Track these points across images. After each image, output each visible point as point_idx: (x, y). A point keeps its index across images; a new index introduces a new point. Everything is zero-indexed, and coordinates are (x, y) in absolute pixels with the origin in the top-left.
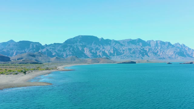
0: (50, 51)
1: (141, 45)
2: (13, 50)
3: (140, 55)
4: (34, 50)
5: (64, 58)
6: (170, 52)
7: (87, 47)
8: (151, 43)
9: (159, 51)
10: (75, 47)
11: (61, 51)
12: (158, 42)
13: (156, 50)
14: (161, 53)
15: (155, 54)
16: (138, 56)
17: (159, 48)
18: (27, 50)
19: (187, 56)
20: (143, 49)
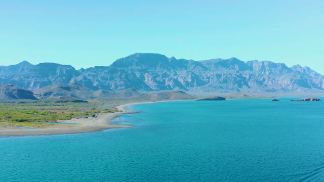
0: (90, 80)
1: (238, 69)
2: (28, 78)
3: (236, 85)
4: (64, 78)
5: (112, 90)
6: (284, 81)
7: (148, 72)
8: (254, 64)
9: (267, 78)
10: (130, 72)
11: (106, 79)
12: (265, 64)
13: (262, 77)
14: (270, 83)
15: (261, 83)
16: (231, 87)
17: (267, 73)
18: (52, 78)
19: (312, 86)
20: (241, 76)
